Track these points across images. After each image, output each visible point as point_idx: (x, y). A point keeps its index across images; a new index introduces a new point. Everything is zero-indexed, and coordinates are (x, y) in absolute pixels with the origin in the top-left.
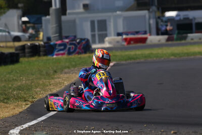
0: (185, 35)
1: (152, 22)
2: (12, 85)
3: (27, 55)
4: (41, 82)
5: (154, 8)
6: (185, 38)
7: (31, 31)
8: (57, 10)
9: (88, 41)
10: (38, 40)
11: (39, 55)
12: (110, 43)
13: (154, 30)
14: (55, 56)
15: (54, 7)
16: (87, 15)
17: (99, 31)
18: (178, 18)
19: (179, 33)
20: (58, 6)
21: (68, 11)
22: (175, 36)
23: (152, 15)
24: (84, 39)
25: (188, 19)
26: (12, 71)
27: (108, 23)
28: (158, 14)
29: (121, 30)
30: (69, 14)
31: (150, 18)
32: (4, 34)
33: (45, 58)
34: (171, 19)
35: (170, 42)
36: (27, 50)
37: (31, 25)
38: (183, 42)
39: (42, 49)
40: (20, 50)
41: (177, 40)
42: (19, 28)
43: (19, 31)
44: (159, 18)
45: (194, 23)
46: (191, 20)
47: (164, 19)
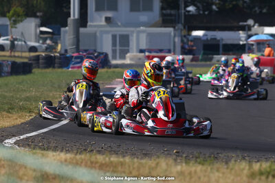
0: (210, 56)
1: (177, 40)
2: (20, 95)
3: (41, 66)
4: (51, 95)
5: (180, 26)
6: (211, 59)
7: (48, 42)
8: (75, 20)
9: (106, 55)
10: (56, 52)
11: (54, 67)
12: (131, 59)
13: (178, 49)
14: (70, 69)
15: (72, 17)
16: (108, 29)
17: (120, 46)
18: (205, 38)
19: (204, 54)
20: (77, 17)
21: (89, 24)
22: (200, 57)
23: (177, 33)
24: (103, 53)
25: (215, 39)
26: (23, 82)
27: (130, 38)
28: (184, 32)
29: (143, 47)
30: (91, 26)
31: (175, 36)
32: (20, 43)
33: (60, 70)
34: (197, 39)
35: (194, 63)
36: (41, 61)
37: (50, 35)
38: (208, 63)
39: (57, 60)
40: (34, 60)
41: (202, 60)
42: (36, 38)
43: (36, 42)
44: (185, 36)
45: (221, 44)
46: (219, 41)
47: (190, 38)
